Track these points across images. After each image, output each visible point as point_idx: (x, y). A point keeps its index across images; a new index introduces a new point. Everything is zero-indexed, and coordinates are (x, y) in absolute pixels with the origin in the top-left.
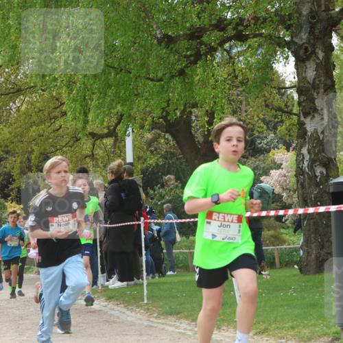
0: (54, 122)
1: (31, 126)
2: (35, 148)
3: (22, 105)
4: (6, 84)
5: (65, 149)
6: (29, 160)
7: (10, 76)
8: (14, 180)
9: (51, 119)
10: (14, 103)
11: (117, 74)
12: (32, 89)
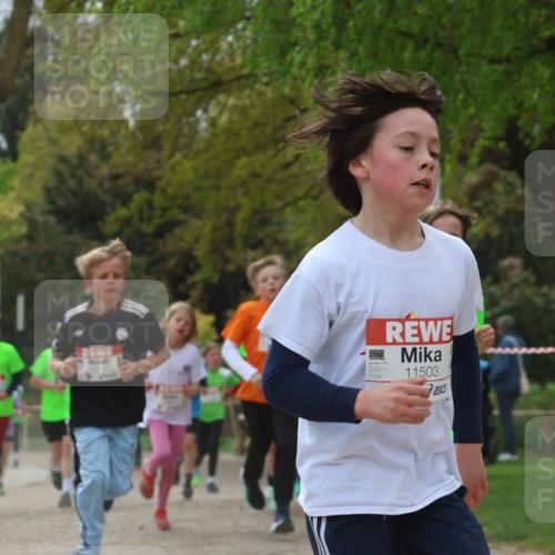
0: (284, 148)
1: (238, 157)
2: (243, 200)
3: (221, 113)
4: (192, 71)
5: (302, 203)
6: (230, 224)
7: (200, 54)
8: (198, 266)
9: (277, 142)
10: (206, 110)
11: (418, 47)
12: (242, 80)
